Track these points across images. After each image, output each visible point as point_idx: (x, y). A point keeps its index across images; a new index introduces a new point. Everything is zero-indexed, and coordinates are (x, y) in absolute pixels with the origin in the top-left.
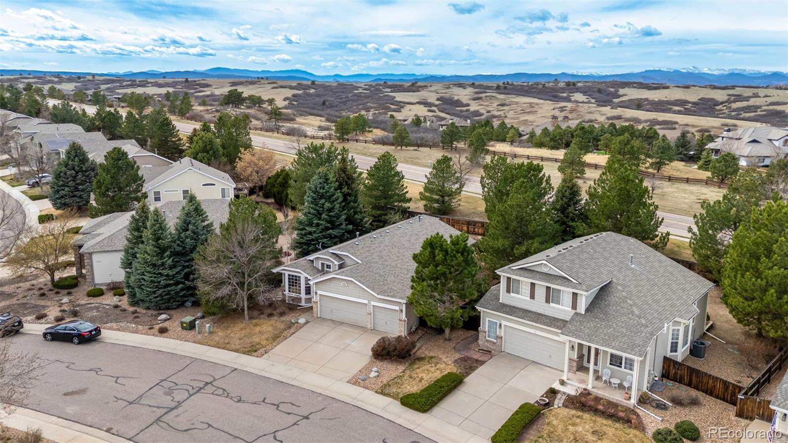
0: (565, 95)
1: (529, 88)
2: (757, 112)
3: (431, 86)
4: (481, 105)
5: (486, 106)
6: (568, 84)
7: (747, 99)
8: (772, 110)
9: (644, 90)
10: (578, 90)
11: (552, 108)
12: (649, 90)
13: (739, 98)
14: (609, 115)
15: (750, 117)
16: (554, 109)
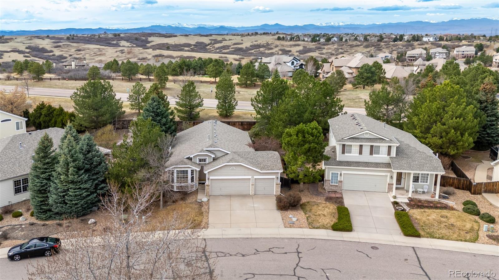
0: (115, 42)
1: (89, 38)
2: (229, 49)
3: (16, 38)
4: (62, 51)
5: (66, 51)
6: (115, 35)
7: (220, 42)
8: (236, 48)
9: (163, 38)
10: (122, 39)
11: (115, 51)
12: (166, 38)
13: (216, 42)
14: (154, 54)
15: (227, 52)
16: (116, 52)
